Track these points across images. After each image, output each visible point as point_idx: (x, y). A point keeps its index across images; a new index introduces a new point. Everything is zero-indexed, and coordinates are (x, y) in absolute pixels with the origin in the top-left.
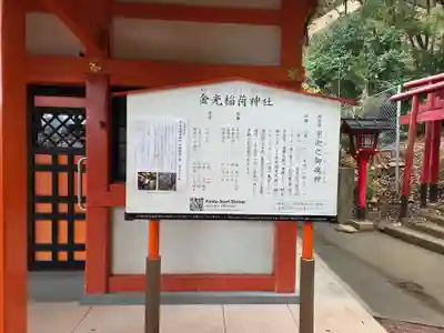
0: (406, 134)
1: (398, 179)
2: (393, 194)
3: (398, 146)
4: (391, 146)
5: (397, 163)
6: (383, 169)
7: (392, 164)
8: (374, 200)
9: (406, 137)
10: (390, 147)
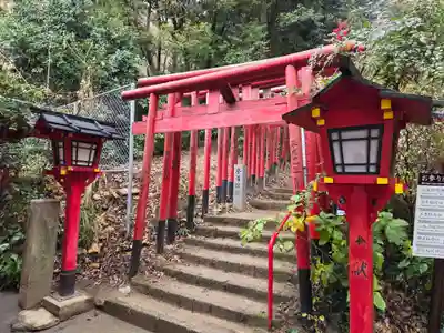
0: (140, 153)
1: (130, 212)
2: (123, 234)
3: (132, 168)
4: (122, 166)
5: (129, 189)
6: (111, 198)
7: (124, 191)
8: (95, 248)
9: (141, 158)
10: (122, 168)
